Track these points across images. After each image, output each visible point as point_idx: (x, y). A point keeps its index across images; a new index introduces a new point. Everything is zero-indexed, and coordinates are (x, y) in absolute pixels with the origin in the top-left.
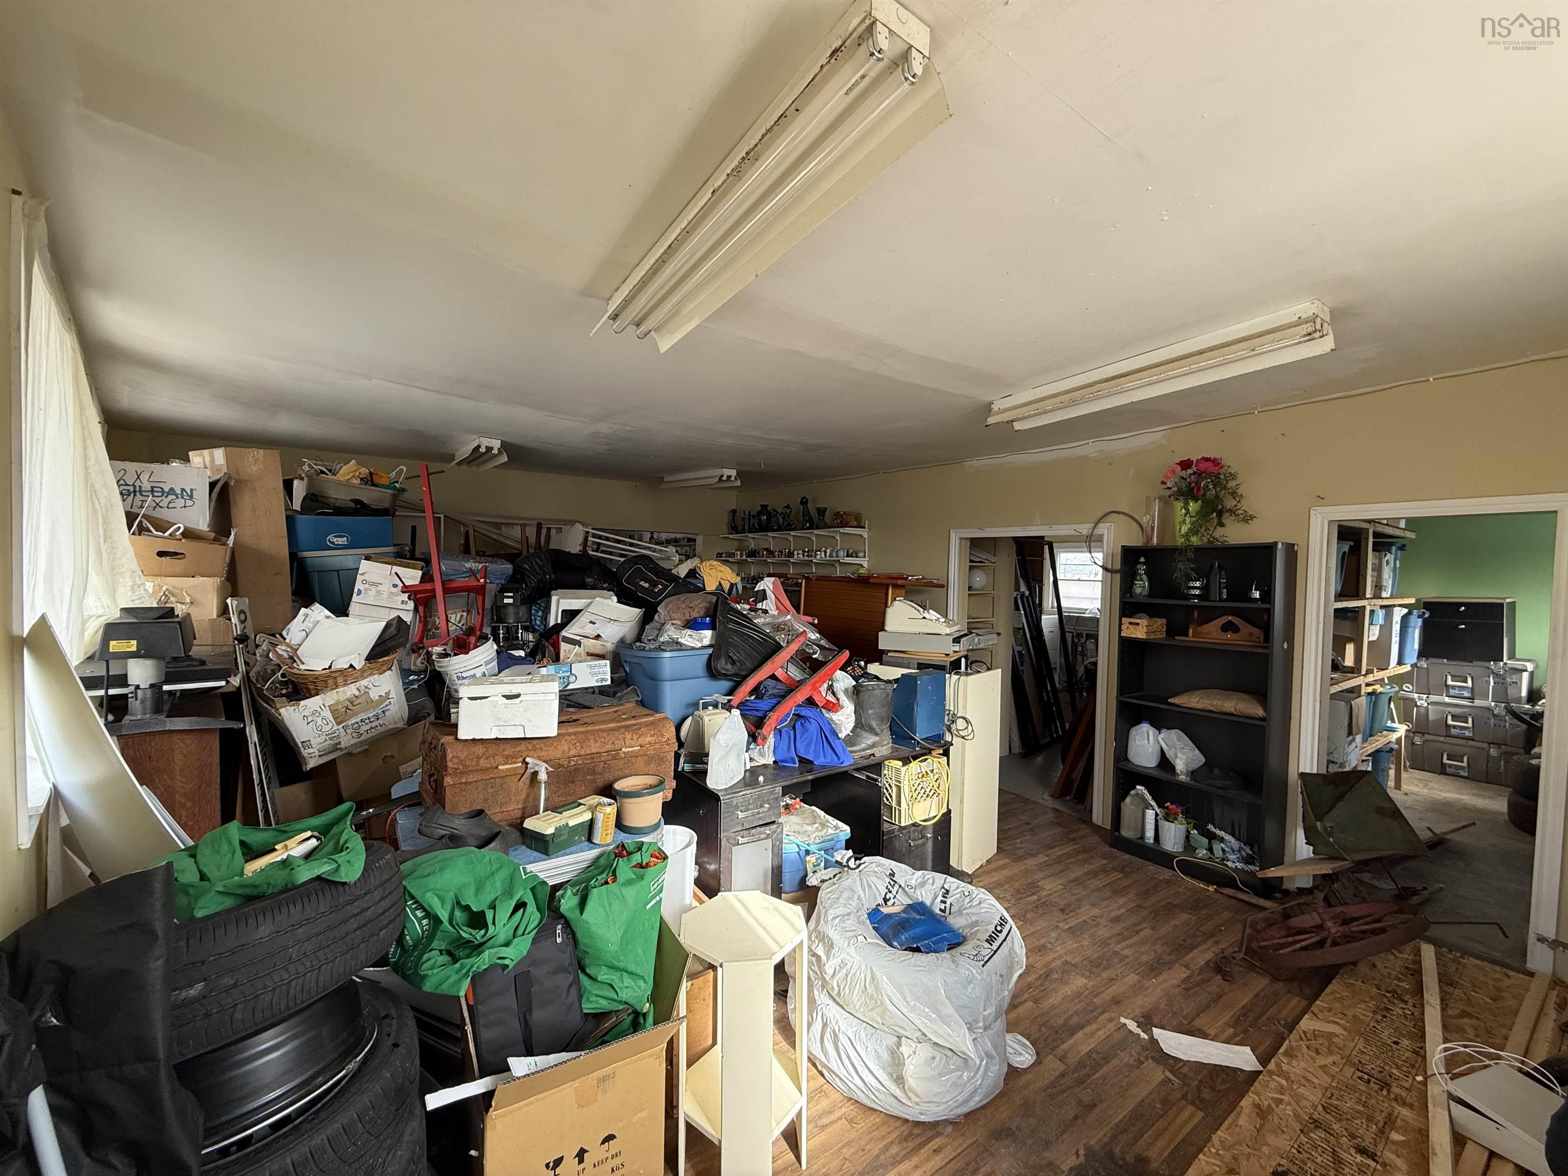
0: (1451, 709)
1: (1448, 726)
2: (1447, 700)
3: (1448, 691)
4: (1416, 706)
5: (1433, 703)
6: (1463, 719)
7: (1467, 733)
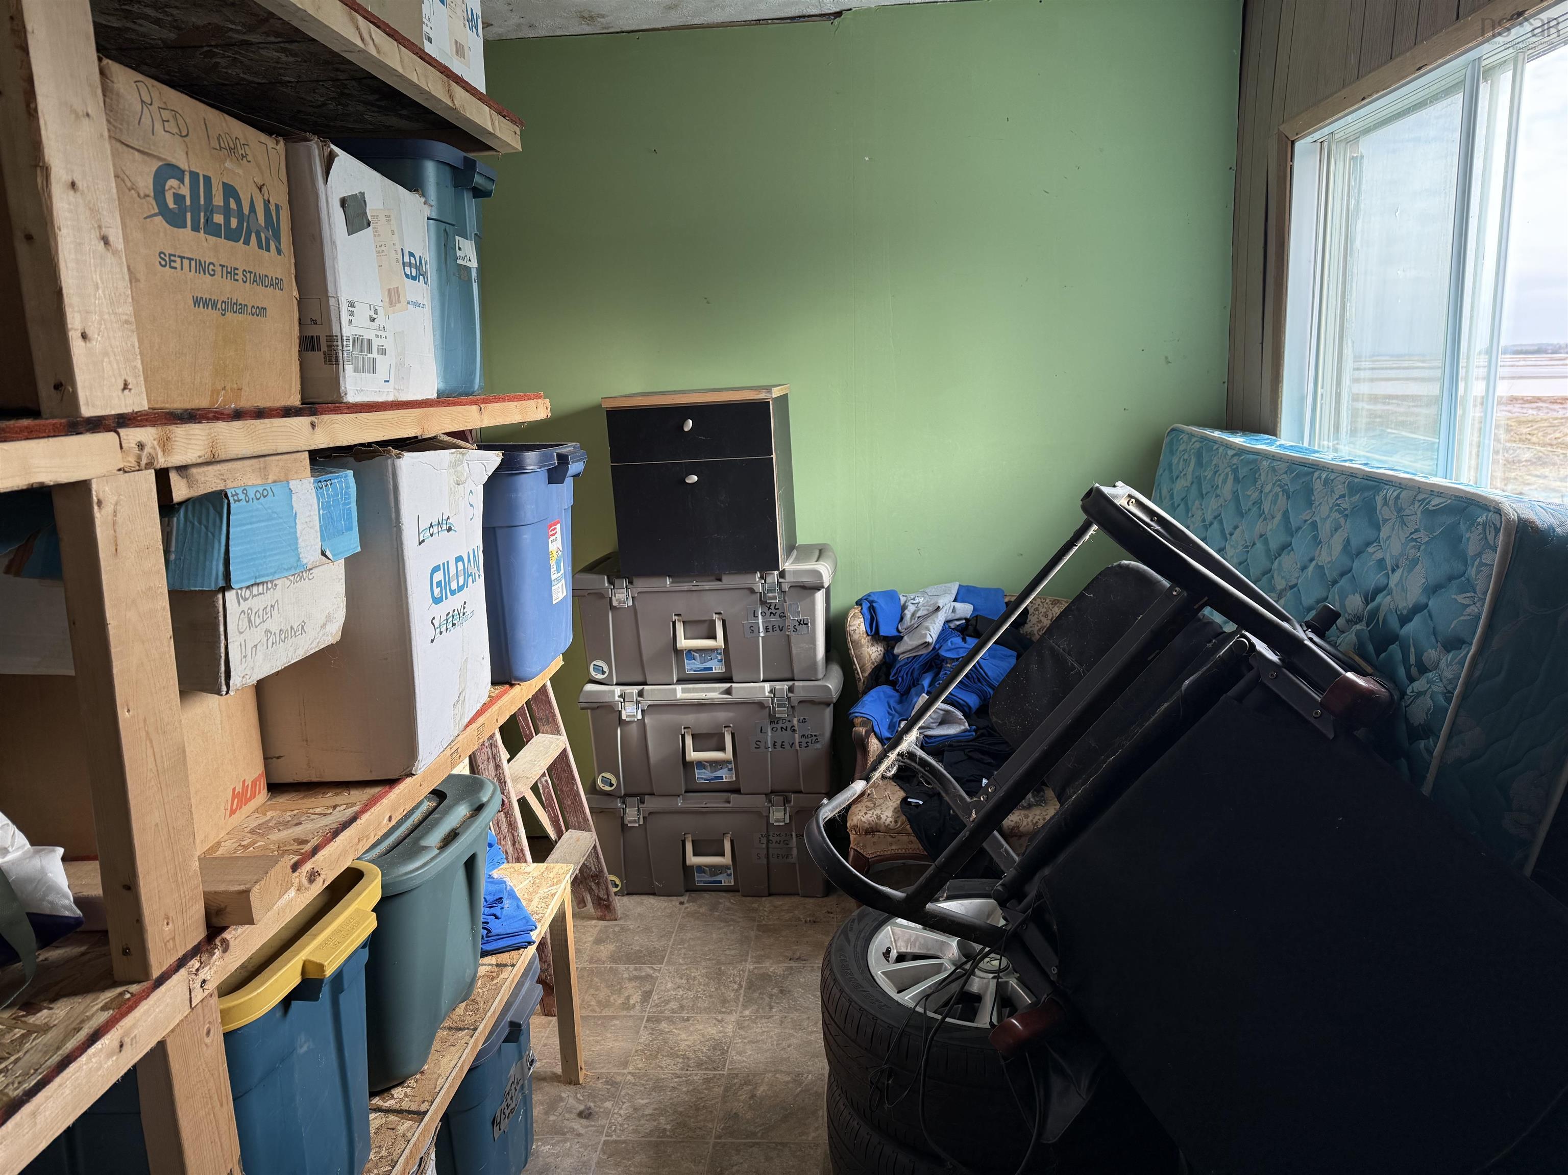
0: (690, 719)
1: (688, 766)
2: (681, 692)
3: (681, 666)
4: (621, 722)
5: (654, 708)
6: (714, 742)
7: (726, 776)
